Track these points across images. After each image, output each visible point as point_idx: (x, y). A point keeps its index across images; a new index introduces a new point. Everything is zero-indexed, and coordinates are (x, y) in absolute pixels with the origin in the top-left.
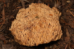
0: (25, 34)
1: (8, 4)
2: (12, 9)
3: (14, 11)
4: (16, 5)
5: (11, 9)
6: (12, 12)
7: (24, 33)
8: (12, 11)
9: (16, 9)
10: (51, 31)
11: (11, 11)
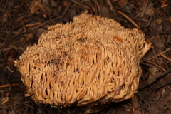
0: (46, 75)
1: (6, 15)
2: (14, 28)
3: (17, 33)
4: (24, 19)
5: (11, 26)
6: (12, 35)
7: (44, 70)
8: (14, 32)
9: (23, 30)
10: (108, 72)
11: (11, 33)
